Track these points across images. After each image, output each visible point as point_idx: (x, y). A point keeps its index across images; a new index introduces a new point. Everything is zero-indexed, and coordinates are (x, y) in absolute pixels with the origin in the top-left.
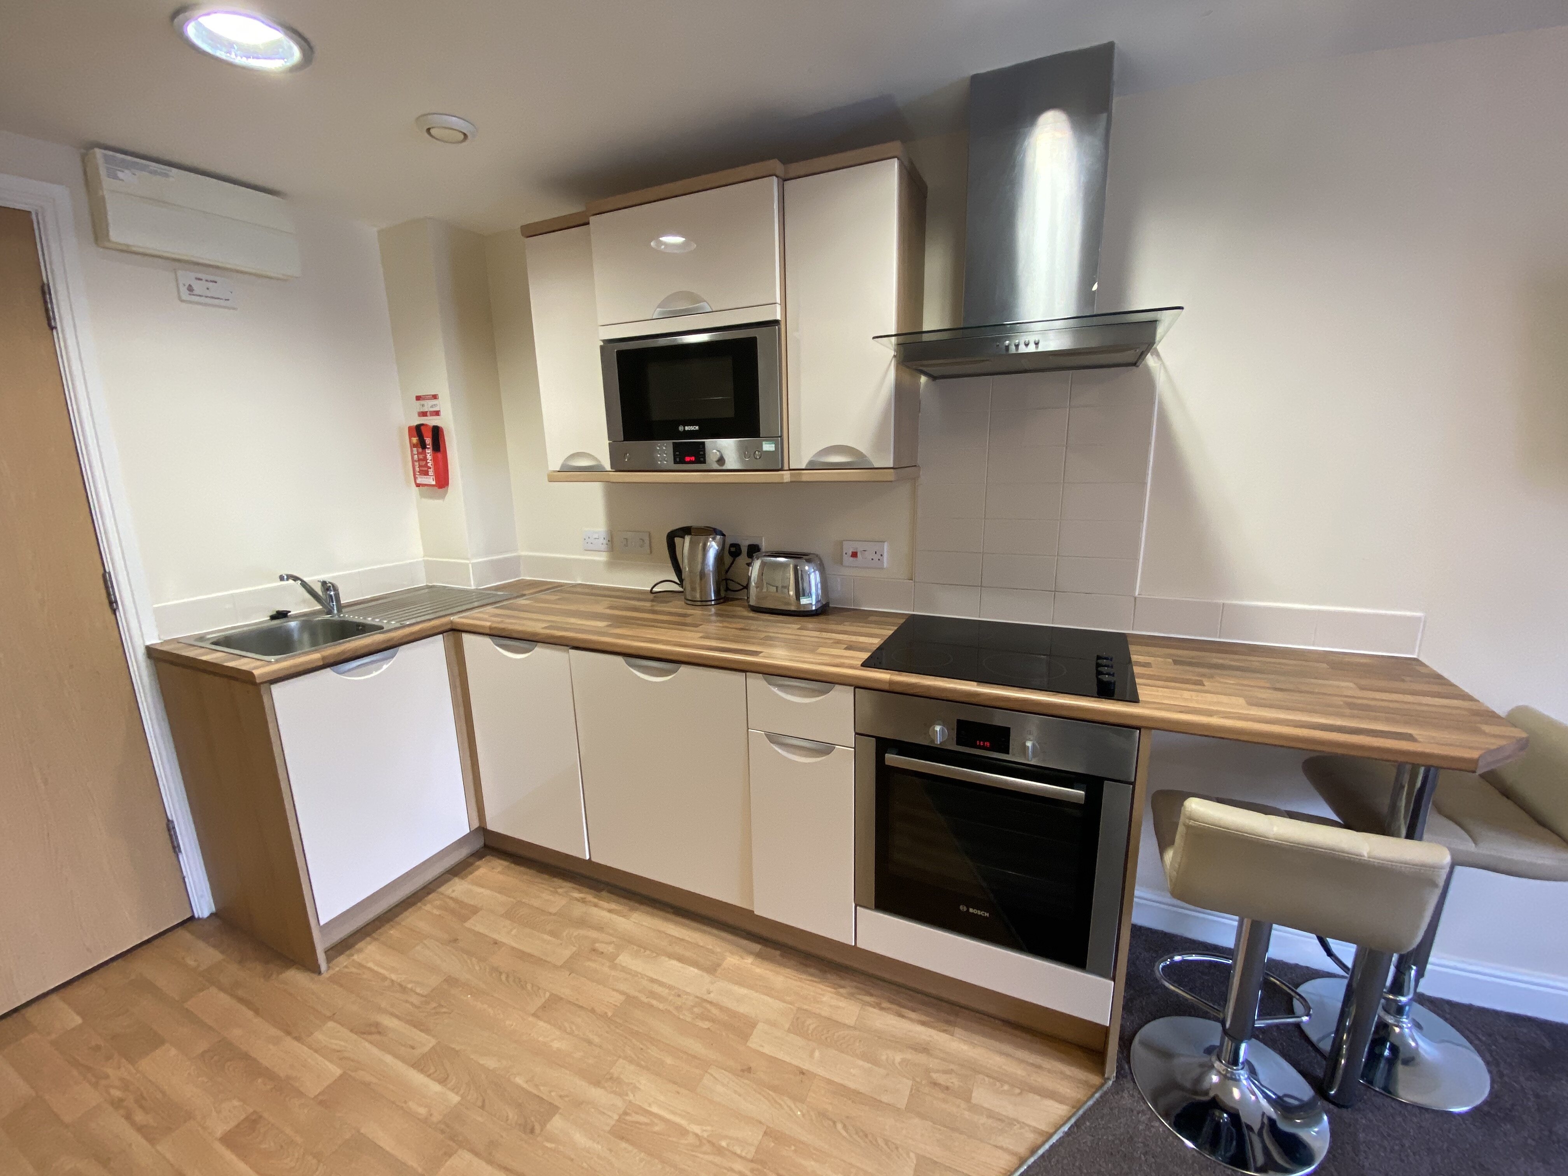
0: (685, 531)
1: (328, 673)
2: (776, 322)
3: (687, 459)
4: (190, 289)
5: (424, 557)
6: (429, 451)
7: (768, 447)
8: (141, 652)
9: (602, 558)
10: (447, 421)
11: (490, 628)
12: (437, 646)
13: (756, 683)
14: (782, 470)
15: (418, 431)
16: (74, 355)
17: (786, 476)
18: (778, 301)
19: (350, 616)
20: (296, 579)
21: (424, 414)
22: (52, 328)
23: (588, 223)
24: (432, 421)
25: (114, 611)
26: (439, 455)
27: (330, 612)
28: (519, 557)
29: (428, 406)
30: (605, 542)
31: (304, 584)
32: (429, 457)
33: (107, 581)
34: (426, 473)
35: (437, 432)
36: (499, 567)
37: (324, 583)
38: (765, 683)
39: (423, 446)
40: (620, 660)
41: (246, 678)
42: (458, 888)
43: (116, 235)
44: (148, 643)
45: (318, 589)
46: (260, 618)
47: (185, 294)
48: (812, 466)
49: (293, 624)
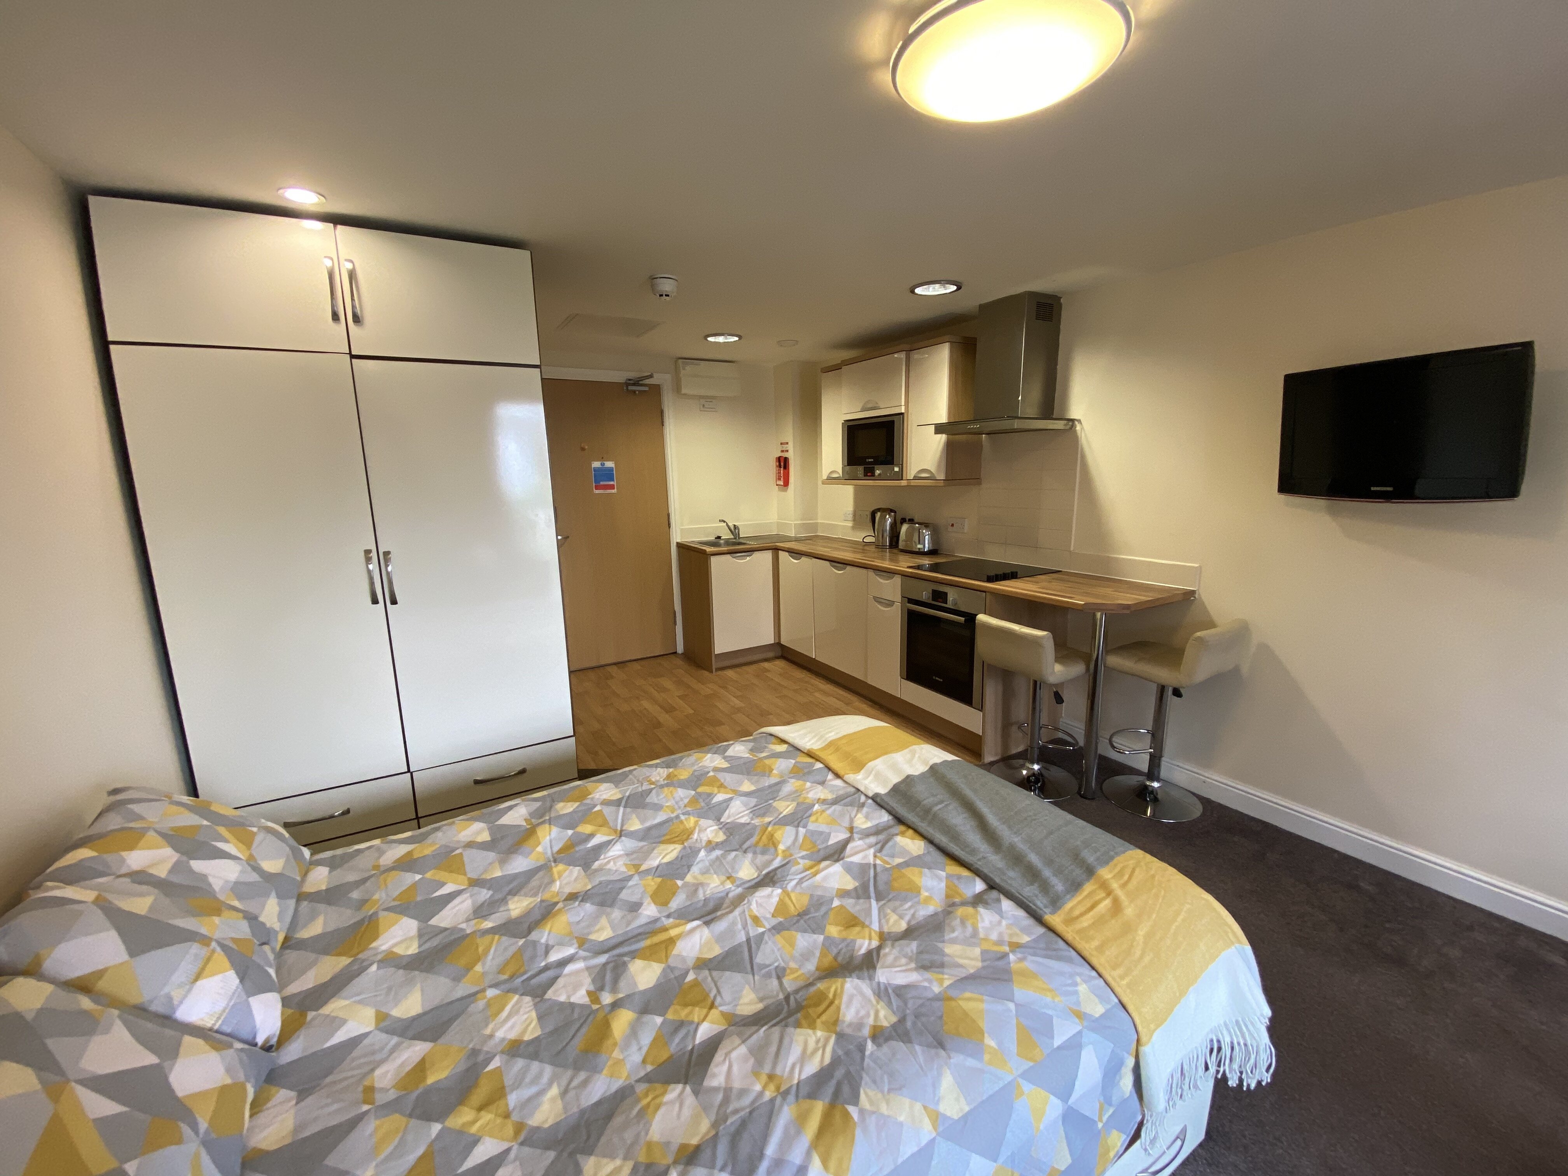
0: (879, 510)
1: (728, 557)
2: (902, 414)
3: (868, 474)
4: (704, 406)
5: (778, 519)
6: (782, 469)
7: (896, 469)
8: (675, 544)
9: (850, 524)
10: (790, 455)
11: (788, 548)
12: (768, 556)
13: (871, 573)
14: (902, 480)
15: (779, 459)
16: (668, 436)
17: (904, 483)
18: (903, 403)
19: (742, 541)
20: (724, 522)
21: (782, 451)
22: (663, 425)
23: (841, 368)
24: (785, 455)
25: (669, 527)
26: (786, 471)
27: (735, 539)
28: (818, 523)
29: (785, 447)
30: (852, 516)
31: (727, 524)
32: (782, 472)
33: (669, 515)
34: (780, 479)
35: (786, 460)
36: (806, 527)
37: (735, 525)
38: (873, 574)
39: (780, 466)
40: (827, 563)
41: (704, 552)
42: (766, 665)
43: (684, 391)
44: (678, 541)
45: (732, 528)
46: (712, 538)
47: (702, 409)
48: (916, 478)
49: (722, 542)
